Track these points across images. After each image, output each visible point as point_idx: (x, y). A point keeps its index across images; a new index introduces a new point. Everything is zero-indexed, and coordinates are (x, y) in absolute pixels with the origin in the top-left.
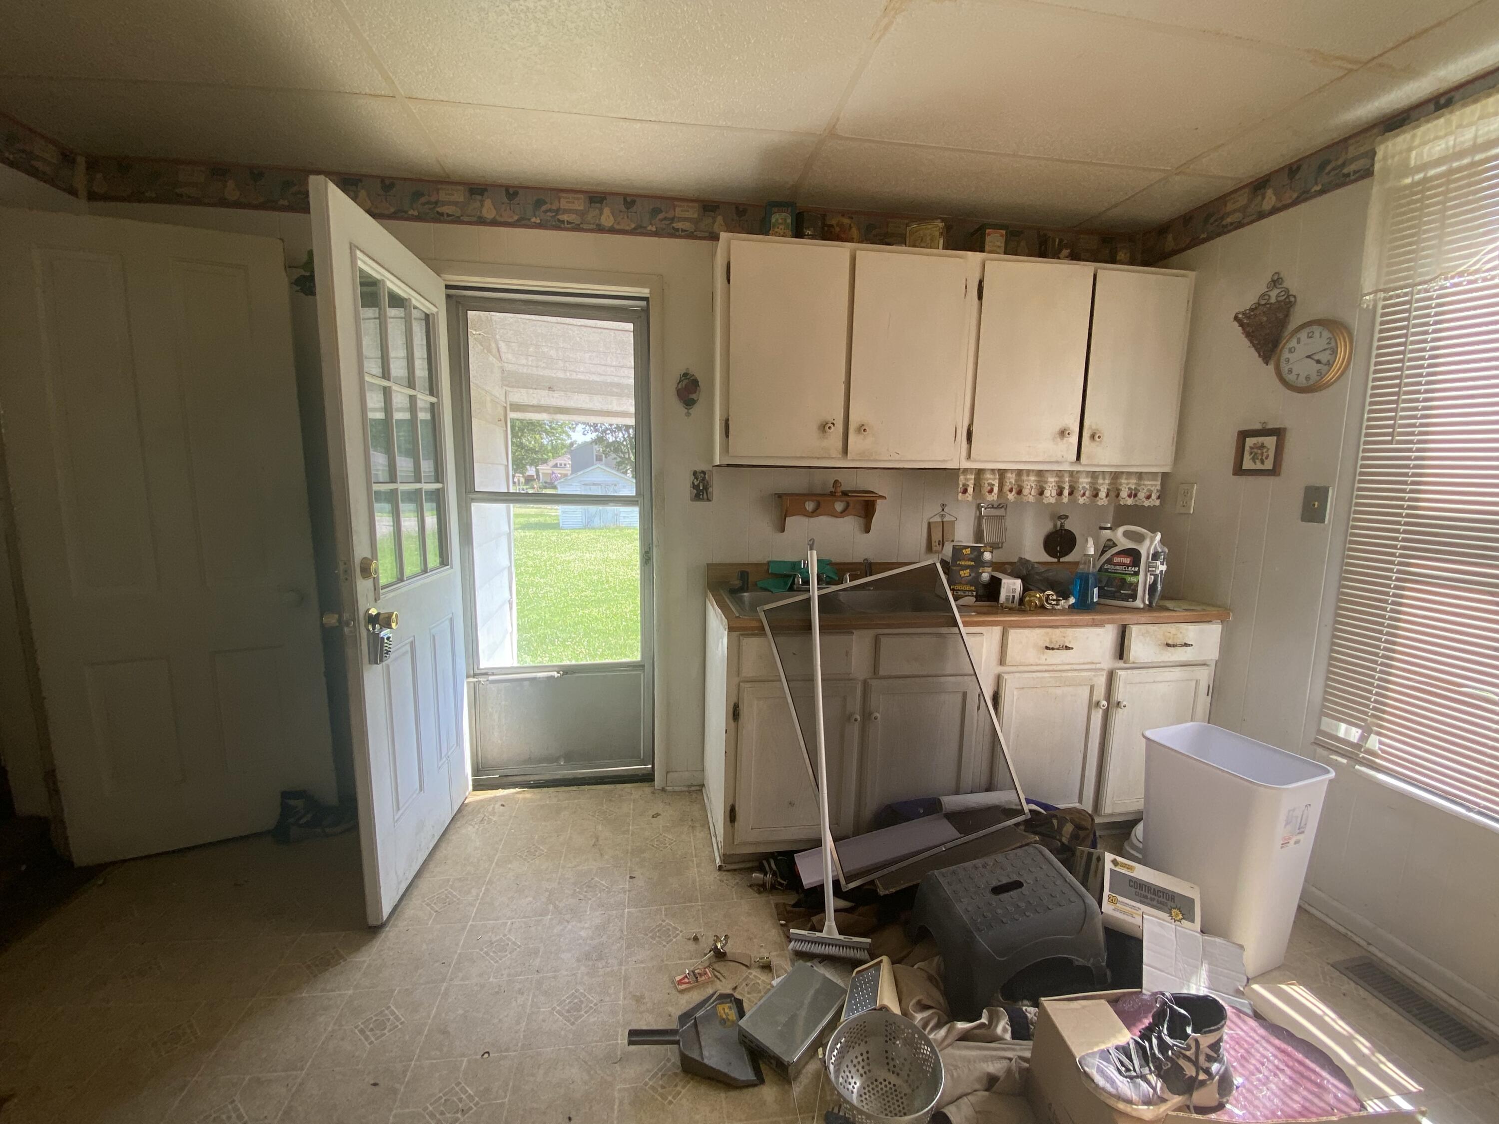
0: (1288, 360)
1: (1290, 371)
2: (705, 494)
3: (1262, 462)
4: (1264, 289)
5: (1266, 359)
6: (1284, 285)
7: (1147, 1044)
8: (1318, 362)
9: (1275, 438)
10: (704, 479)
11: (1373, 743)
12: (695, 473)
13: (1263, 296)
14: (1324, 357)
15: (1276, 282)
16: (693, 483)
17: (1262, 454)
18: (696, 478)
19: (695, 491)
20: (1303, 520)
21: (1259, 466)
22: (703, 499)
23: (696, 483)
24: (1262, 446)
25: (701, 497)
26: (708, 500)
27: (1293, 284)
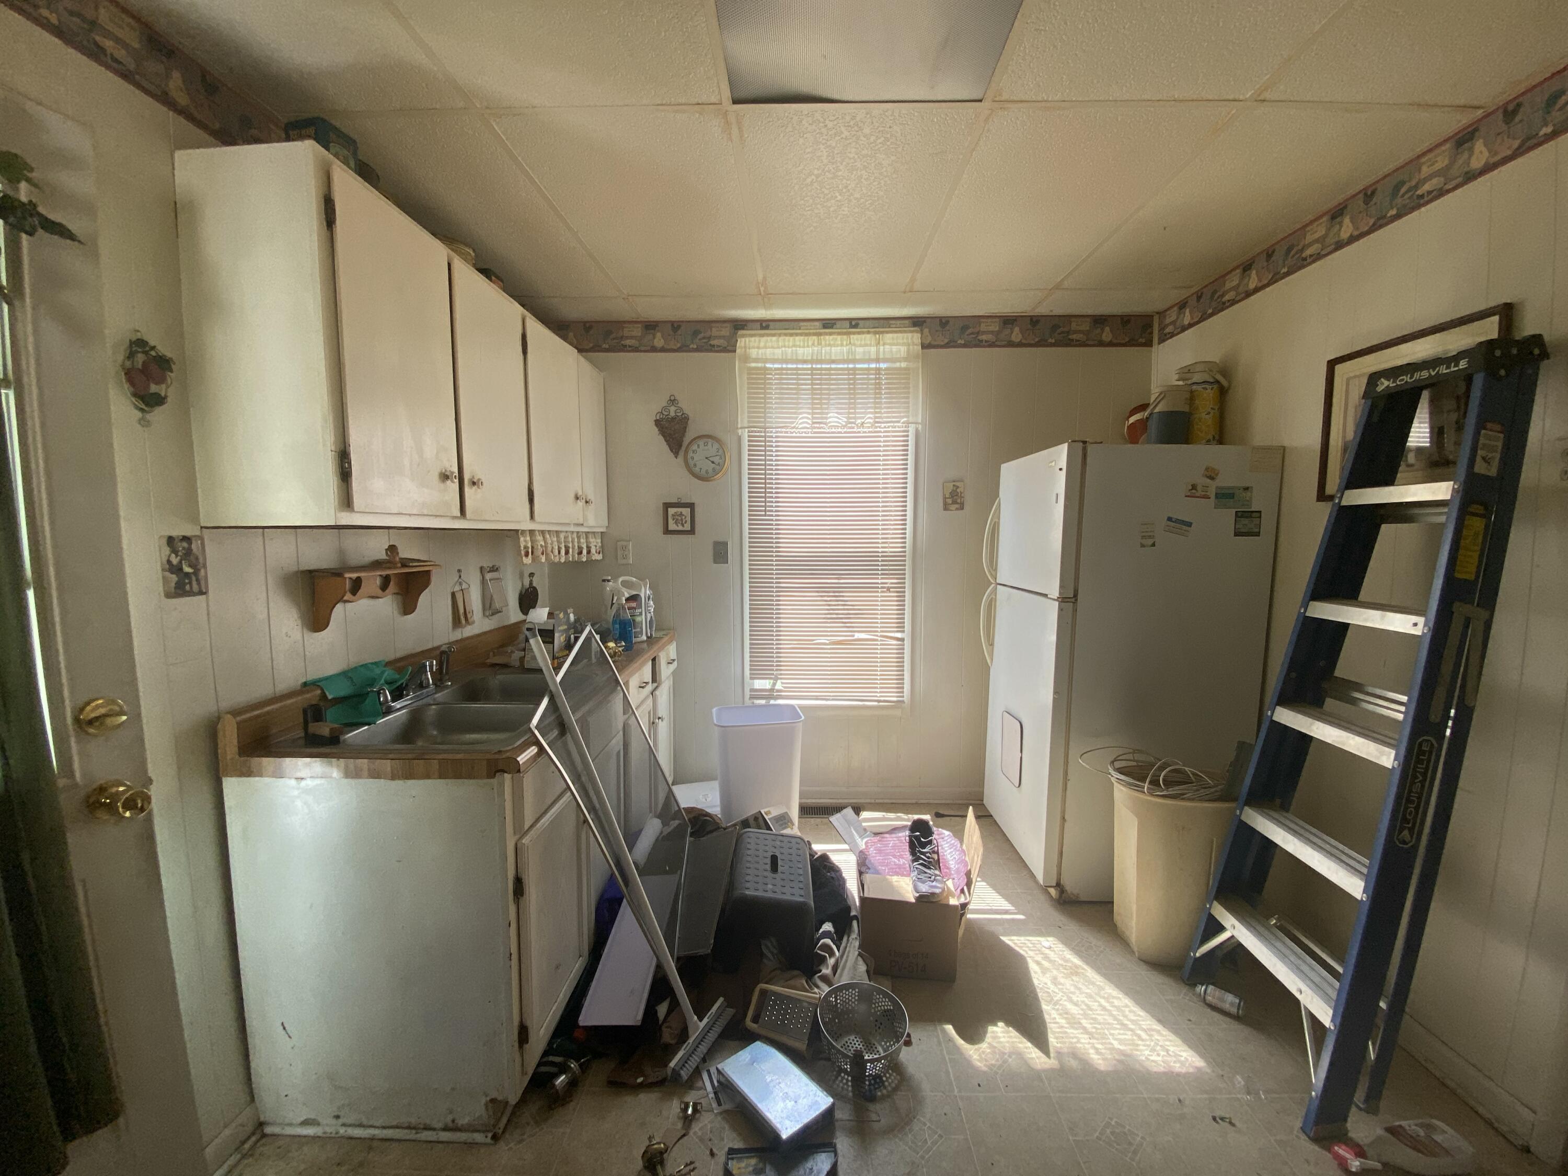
0: (692, 458)
1: (695, 465)
2: (194, 583)
3: (683, 525)
4: (665, 404)
5: (676, 454)
6: (679, 405)
7: (921, 861)
8: (713, 462)
9: (689, 509)
10: (188, 552)
11: (779, 686)
12: (170, 540)
13: (664, 408)
14: (716, 459)
15: (673, 401)
16: (169, 562)
17: (682, 520)
18: (175, 551)
19: (174, 578)
20: (715, 562)
21: (680, 528)
22: (191, 594)
23: (175, 560)
24: (681, 514)
25: (188, 587)
26: (201, 593)
27: (686, 406)
